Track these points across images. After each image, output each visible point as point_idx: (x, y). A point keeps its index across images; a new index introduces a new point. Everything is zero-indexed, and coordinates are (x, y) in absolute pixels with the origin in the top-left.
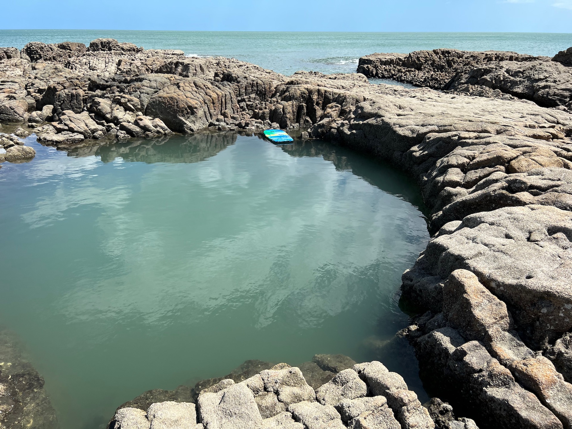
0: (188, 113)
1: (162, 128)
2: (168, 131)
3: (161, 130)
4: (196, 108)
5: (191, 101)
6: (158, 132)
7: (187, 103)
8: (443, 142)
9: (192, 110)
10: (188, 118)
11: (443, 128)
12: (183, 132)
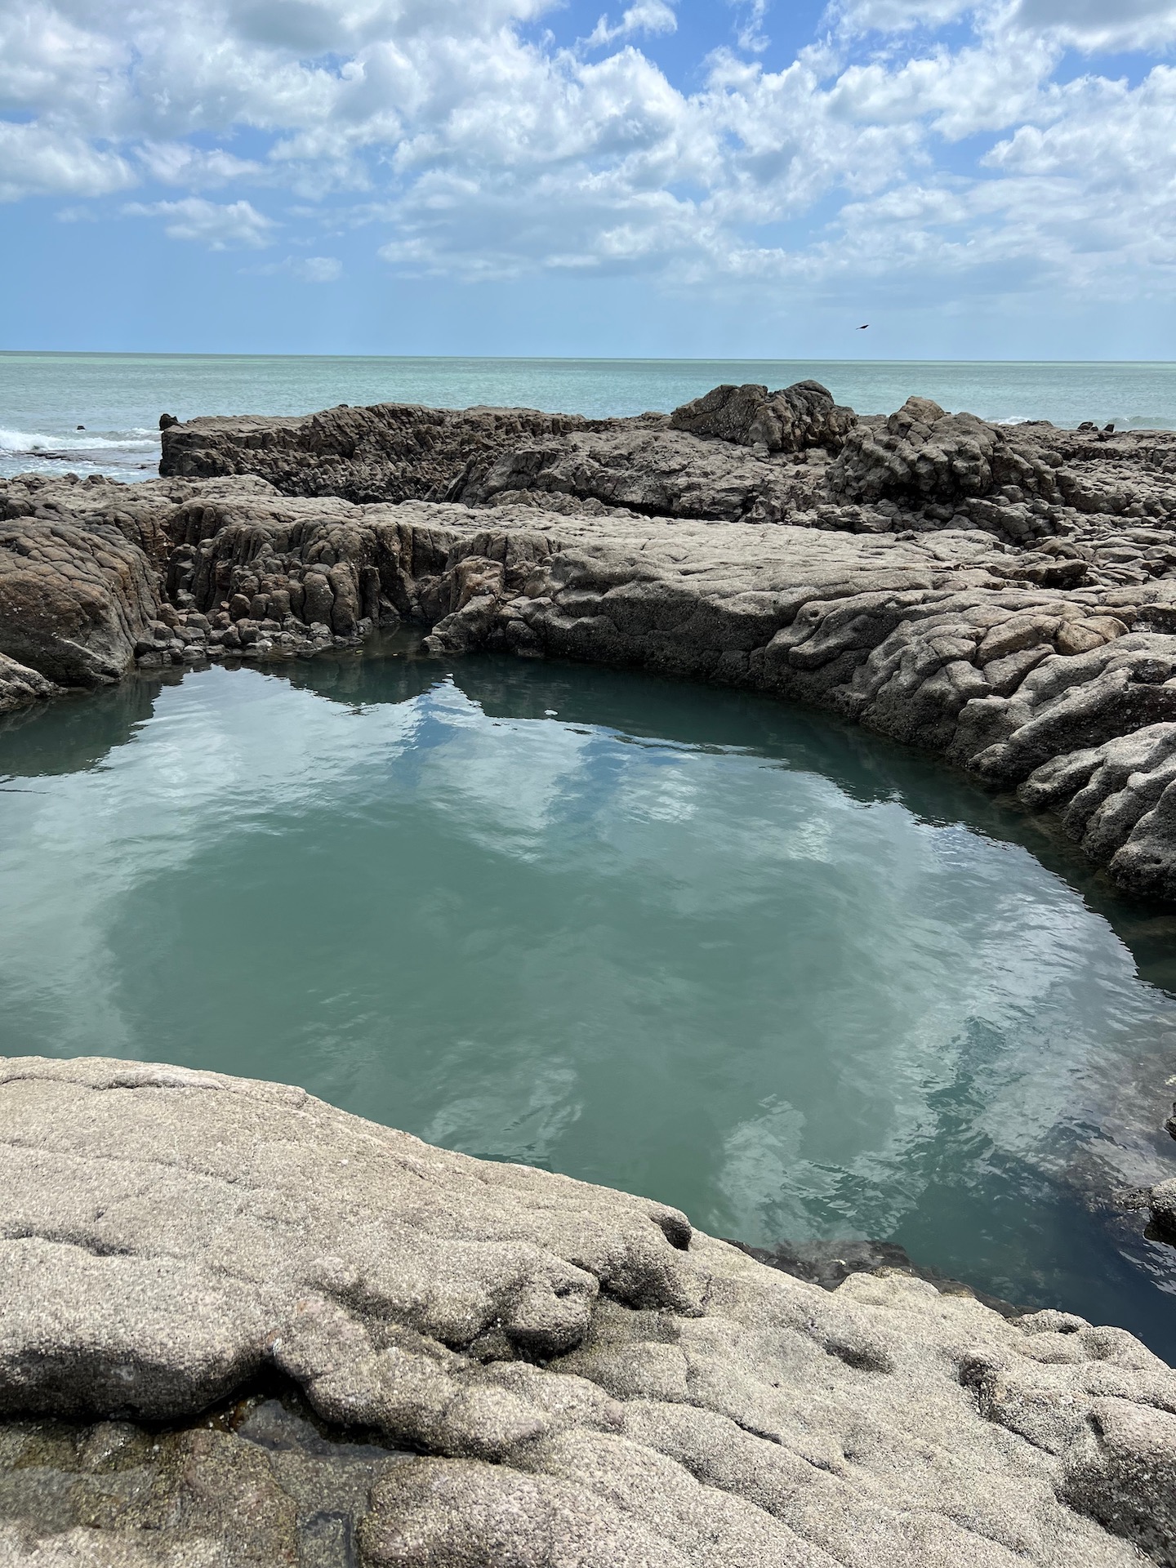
0: (85, 624)
1: (25, 678)
2: (47, 686)
3: (25, 685)
4: (104, 607)
5: (86, 587)
6: (20, 693)
7: (77, 596)
8: (870, 615)
9: (92, 616)
10: (87, 638)
11: (832, 590)
12: (87, 682)
